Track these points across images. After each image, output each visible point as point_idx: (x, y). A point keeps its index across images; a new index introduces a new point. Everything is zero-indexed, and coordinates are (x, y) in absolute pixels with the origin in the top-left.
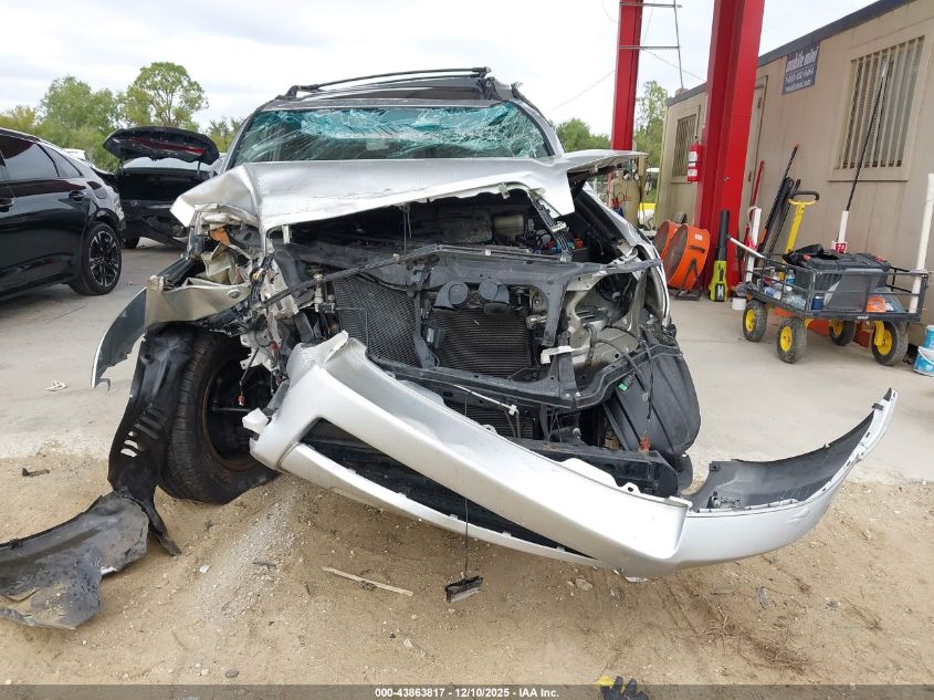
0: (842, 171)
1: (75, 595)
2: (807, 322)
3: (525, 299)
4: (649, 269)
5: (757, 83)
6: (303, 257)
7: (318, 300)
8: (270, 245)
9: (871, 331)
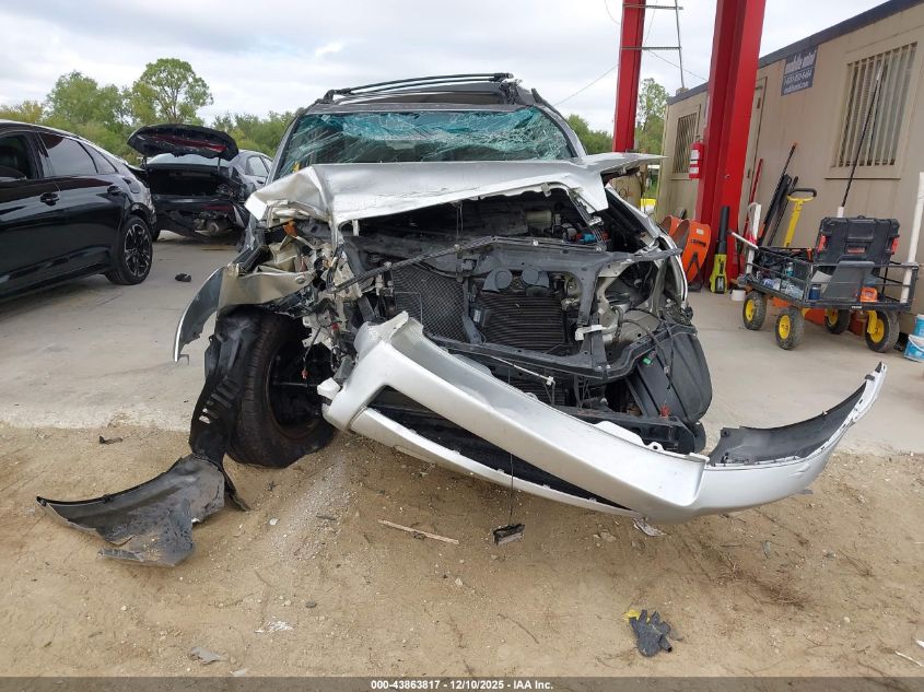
0: (838, 169)
1: (168, 540)
2: (804, 311)
3: (561, 284)
4: (669, 259)
5: (757, 84)
6: (366, 248)
7: (379, 286)
8: (341, 237)
9: (864, 321)
